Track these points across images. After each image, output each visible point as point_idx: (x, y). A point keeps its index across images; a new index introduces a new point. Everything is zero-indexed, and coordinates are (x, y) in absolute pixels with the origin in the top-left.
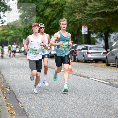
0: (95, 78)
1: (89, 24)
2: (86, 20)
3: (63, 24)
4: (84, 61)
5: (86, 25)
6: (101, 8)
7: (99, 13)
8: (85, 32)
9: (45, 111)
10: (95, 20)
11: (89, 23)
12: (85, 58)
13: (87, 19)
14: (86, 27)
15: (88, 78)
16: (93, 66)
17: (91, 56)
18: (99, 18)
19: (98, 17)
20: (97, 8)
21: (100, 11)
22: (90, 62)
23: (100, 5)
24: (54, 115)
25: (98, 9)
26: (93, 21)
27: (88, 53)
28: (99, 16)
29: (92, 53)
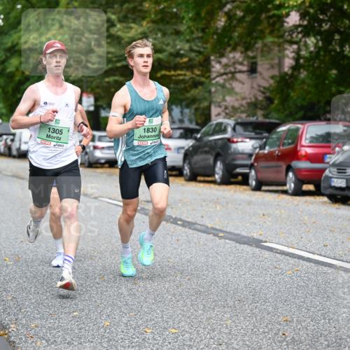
0: (110, 199)
1: (98, 91)
2: (92, 82)
3: (141, 56)
4: (87, 164)
5: (90, 93)
6: (121, 58)
7: (117, 68)
8: (89, 106)
9: (7, 266)
10: (108, 82)
11: (98, 87)
12: (88, 158)
13: (92, 79)
14: (90, 95)
15: (96, 198)
16: (104, 173)
17: (103, 153)
18: (116, 78)
19: (115, 75)
20: (112, 57)
21: (119, 65)
22: (99, 165)
23: (118, 51)
24: (26, 273)
25: (114, 59)
26: (105, 84)
27: (95, 148)
28: (117, 73)
29: (103, 148)
